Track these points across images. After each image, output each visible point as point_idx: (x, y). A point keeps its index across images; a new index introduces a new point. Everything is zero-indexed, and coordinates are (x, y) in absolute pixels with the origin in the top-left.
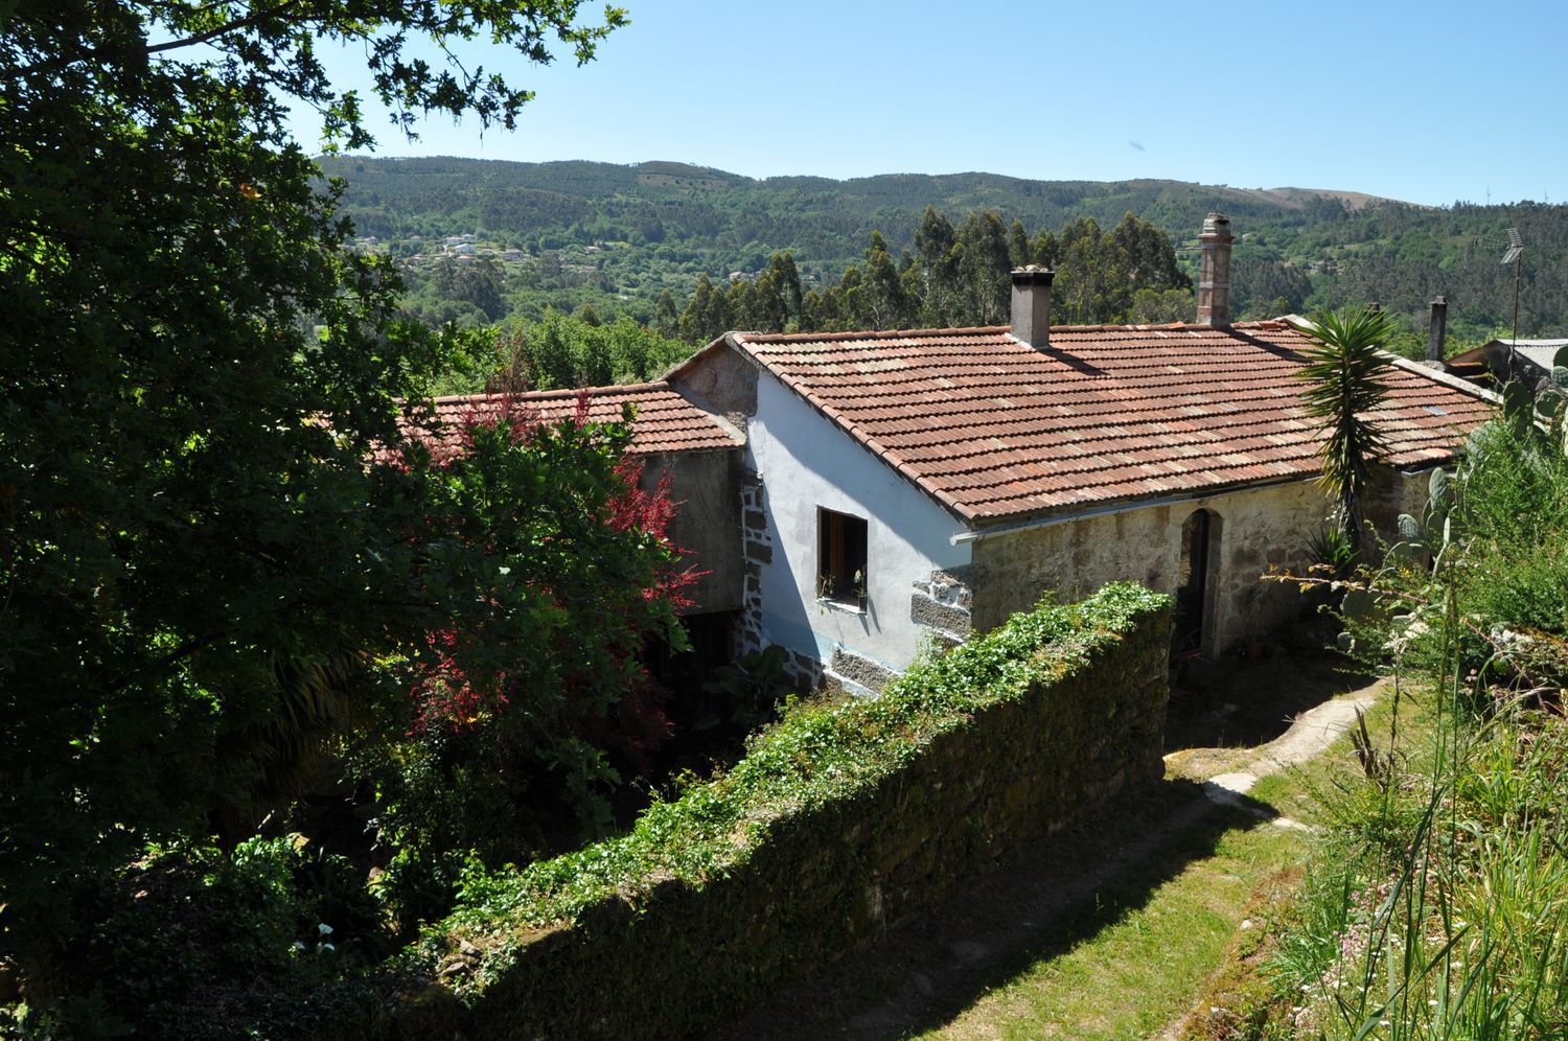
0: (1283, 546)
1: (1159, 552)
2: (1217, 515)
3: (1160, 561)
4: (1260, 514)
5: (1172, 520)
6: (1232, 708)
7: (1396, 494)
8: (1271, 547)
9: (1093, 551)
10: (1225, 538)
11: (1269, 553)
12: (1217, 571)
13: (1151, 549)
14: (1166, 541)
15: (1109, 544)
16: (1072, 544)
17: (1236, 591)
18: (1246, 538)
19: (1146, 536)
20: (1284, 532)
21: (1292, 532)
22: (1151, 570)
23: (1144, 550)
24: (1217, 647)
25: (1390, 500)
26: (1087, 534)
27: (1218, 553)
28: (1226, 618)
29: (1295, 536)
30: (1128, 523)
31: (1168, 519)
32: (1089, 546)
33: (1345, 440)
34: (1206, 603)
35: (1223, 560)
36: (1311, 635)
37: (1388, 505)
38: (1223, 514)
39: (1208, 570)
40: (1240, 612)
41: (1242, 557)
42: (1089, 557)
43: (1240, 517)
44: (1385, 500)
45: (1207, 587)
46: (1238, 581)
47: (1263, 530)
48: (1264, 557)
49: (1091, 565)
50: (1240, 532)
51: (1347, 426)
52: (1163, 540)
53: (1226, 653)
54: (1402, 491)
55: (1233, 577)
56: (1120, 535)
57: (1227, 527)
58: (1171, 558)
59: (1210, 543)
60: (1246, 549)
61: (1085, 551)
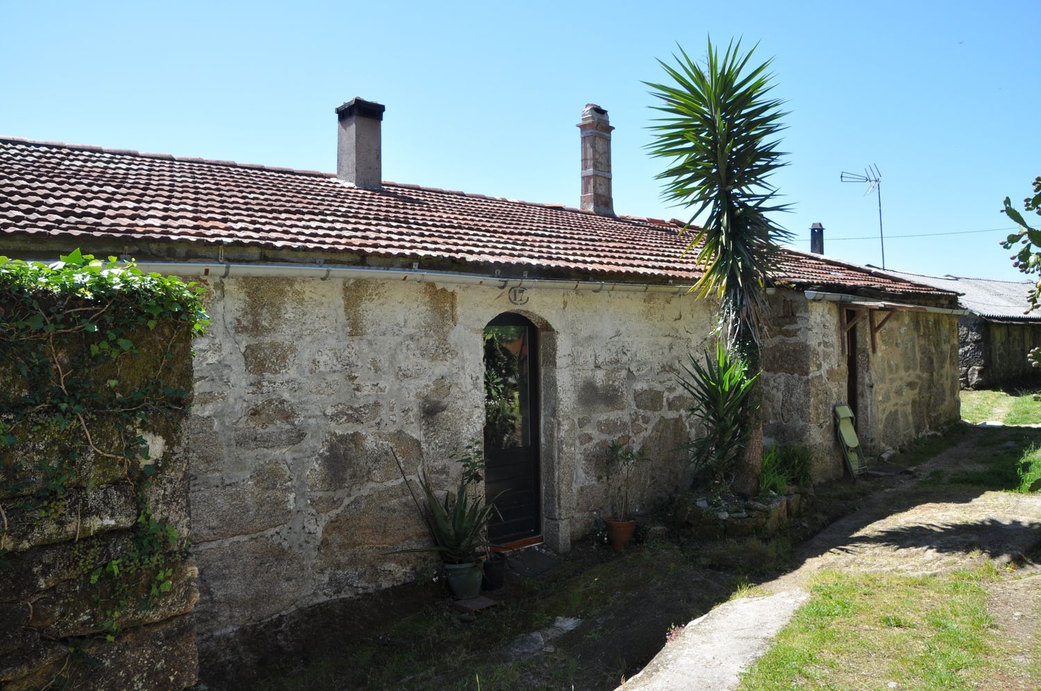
0: (658, 387)
1: (440, 368)
2: (547, 327)
3: (442, 385)
4: (618, 334)
5: (460, 319)
6: (569, 624)
7: (800, 324)
8: (640, 386)
9: (292, 349)
10: (561, 361)
11: (637, 395)
12: (554, 413)
13: (426, 363)
14: (454, 354)
15: (331, 342)
16: (239, 329)
17: (589, 446)
18: (598, 367)
19: (412, 337)
20: (657, 367)
21: (668, 368)
22: (426, 399)
23: (409, 360)
24: (565, 532)
25: (794, 333)
26: (277, 316)
27: (553, 384)
28: (575, 487)
29: (672, 375)
30: (371, 310)
31: (453, 318)
32: (283, 336)
33: (725, 220)
34: (543, 464)
35: (561, 395)
36: (702, 504)
37: (792, 340)
38: (555, 324)
39: (543, 413)
40: (599, 478)
41: (591, 395)
42: (284, 358)
43: (584, 334)
44: (788, 334)
45: (543, 440)
46: (589, 430)
47: (625, 359)
48: (629, 399)
49: (292, 373)
50: (587, 354)
51: (726, 202)
52: (443, 350)
53: (580, 541)
54: (807, 319)
55: (582, 423)
56: (355, 329)
57: (563, 345)
58: (466, 382)
59: (542, 371)
60: (599, 384)
61: (274, 346)
